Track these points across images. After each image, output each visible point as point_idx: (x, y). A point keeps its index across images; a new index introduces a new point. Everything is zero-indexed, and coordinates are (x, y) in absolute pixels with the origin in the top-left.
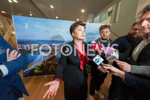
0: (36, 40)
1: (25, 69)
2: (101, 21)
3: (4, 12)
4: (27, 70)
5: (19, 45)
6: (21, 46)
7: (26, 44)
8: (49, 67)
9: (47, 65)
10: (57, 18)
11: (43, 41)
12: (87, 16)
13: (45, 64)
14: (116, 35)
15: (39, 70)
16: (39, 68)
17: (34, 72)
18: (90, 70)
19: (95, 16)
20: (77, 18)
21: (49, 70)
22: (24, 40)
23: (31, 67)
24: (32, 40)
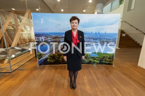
0: (49, 33)
1: (40, 58)
2: (112, 9)
3: (14, 9)
4: (42, 59)
5: (36, 37)
6: (38, 38)
7: (41, 36)
8: (60, 57)
9: (58, 56)
10: (62, 10)
11: (55, 33)
12: (95, 6)
13: (57, 55)
14: (131, 26)
15: (51, 60)
16: (51, 58)
17: (47, 61)
18: (98, 62)
19: (104, 5)
20: (84, 9)
21: (60, 60)
22: (40, 33)
23: (45, 57)
24: (46, 33)
